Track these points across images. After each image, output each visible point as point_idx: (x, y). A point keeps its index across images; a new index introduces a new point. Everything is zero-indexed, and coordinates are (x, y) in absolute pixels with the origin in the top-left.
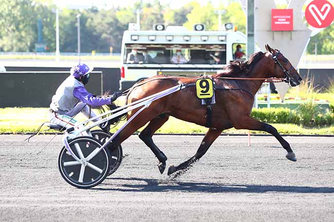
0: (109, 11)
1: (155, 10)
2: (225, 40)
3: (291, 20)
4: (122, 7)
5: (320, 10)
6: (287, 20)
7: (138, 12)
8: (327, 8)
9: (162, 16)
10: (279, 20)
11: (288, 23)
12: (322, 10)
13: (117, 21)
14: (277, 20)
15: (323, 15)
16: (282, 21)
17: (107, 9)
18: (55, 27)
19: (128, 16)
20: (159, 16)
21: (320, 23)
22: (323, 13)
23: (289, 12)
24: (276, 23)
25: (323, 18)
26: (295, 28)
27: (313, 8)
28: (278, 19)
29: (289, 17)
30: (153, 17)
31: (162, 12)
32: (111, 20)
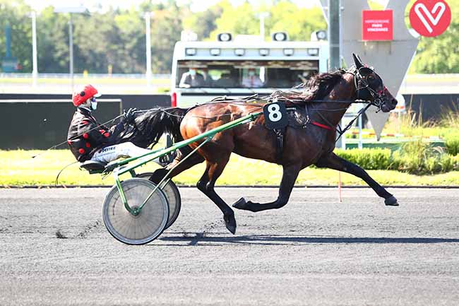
0: (105, 15)
1: (170, 13)
2: (317, 55)
3: (390, 26)
4: (122, 10)
5: (430, 10)
6: (384, 25)
7: (147, 17)
8: (440, 8)
9: (180, 22)
10: (373, 25)
11: (386, 30)
12: (434, 11)
13: (116, 29)
14: (370, 26)
15: (435, 18)
16: (377, 27)
17: (103, 11)
18: (31, 38)
19: (131, 22)
20: (176, 23)
21: (430, 30)
22: (435, 16)
23: (387, 15)
24: (369, 30)
25: (435, 22)
26: (395, 36)
27: (420, 9)
28: (371, 24)
29: (387, 21)
30: (166, 24)
31: (180, 17)
32: (109, 28)
